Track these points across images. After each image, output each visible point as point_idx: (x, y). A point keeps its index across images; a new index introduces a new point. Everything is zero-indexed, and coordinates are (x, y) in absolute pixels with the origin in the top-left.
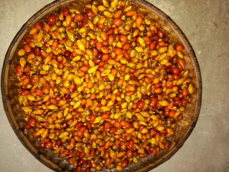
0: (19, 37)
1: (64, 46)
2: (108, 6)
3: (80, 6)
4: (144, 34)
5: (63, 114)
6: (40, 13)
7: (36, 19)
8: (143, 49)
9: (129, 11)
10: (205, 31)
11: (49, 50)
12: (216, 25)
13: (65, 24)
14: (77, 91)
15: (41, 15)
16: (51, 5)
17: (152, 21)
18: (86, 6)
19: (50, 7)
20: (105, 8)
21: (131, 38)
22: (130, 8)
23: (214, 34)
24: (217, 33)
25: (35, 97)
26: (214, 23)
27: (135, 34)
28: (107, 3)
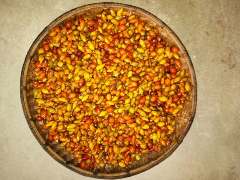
0: (41, 37)
1: (77, 47)
2: (114, 15)
3: (92, 15)
4: (144, 38)
5: (72, 107)
6: (59, 19)
7: (56, 23)
8: (144, 50)
9: (132, 19)
10: (199, 39)
11: (64, 50)
12: (207, 33)
13: (79, 28)
14: (86, 86)
15: (61, 20)
16: (69, 13)
17: (151, 28)
18: (97, 15)
19: (68, 14)
20: (113, 17)
21: (134, 41)
22: (133, 17)
23: (206, 41)
24: (209, 41)
25: (49, 91)
26: (206, 32)
27: (137, 38)
28: (114, 12)
